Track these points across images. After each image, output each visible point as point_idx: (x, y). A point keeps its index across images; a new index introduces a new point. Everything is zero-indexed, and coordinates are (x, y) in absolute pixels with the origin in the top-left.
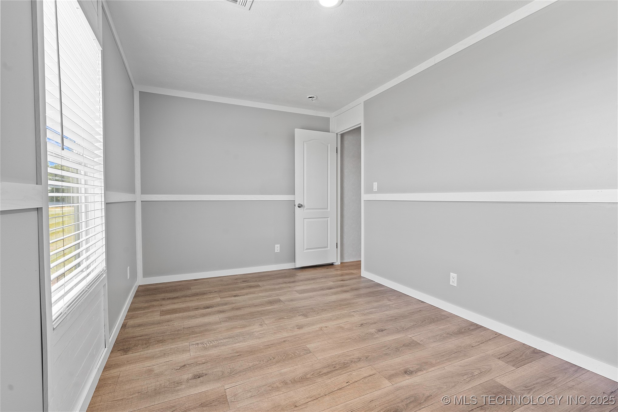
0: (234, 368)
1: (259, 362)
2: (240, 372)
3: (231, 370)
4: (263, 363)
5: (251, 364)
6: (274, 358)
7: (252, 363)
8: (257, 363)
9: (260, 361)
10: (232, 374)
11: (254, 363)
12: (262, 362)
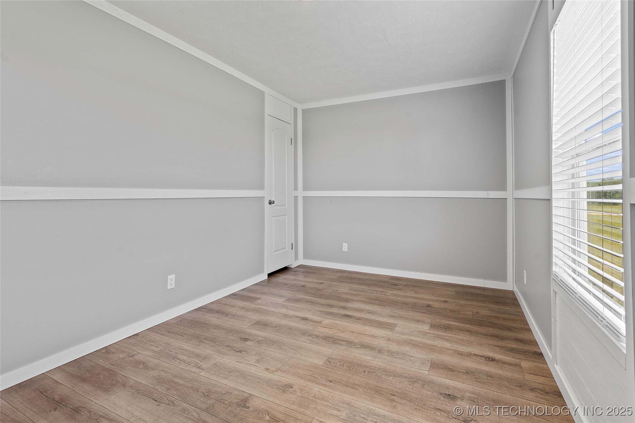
0: (409, 384)
1: (381, 376)
2: (406, 377)
3: (414, 384)
4: (378, 373)
5: (391, 378)
6: (365, 371)
7: (388, 379)
8: (383, 376)
9: (379, 376)
10: (414, 380)
11: (386, 378)
12: (379, 375)
